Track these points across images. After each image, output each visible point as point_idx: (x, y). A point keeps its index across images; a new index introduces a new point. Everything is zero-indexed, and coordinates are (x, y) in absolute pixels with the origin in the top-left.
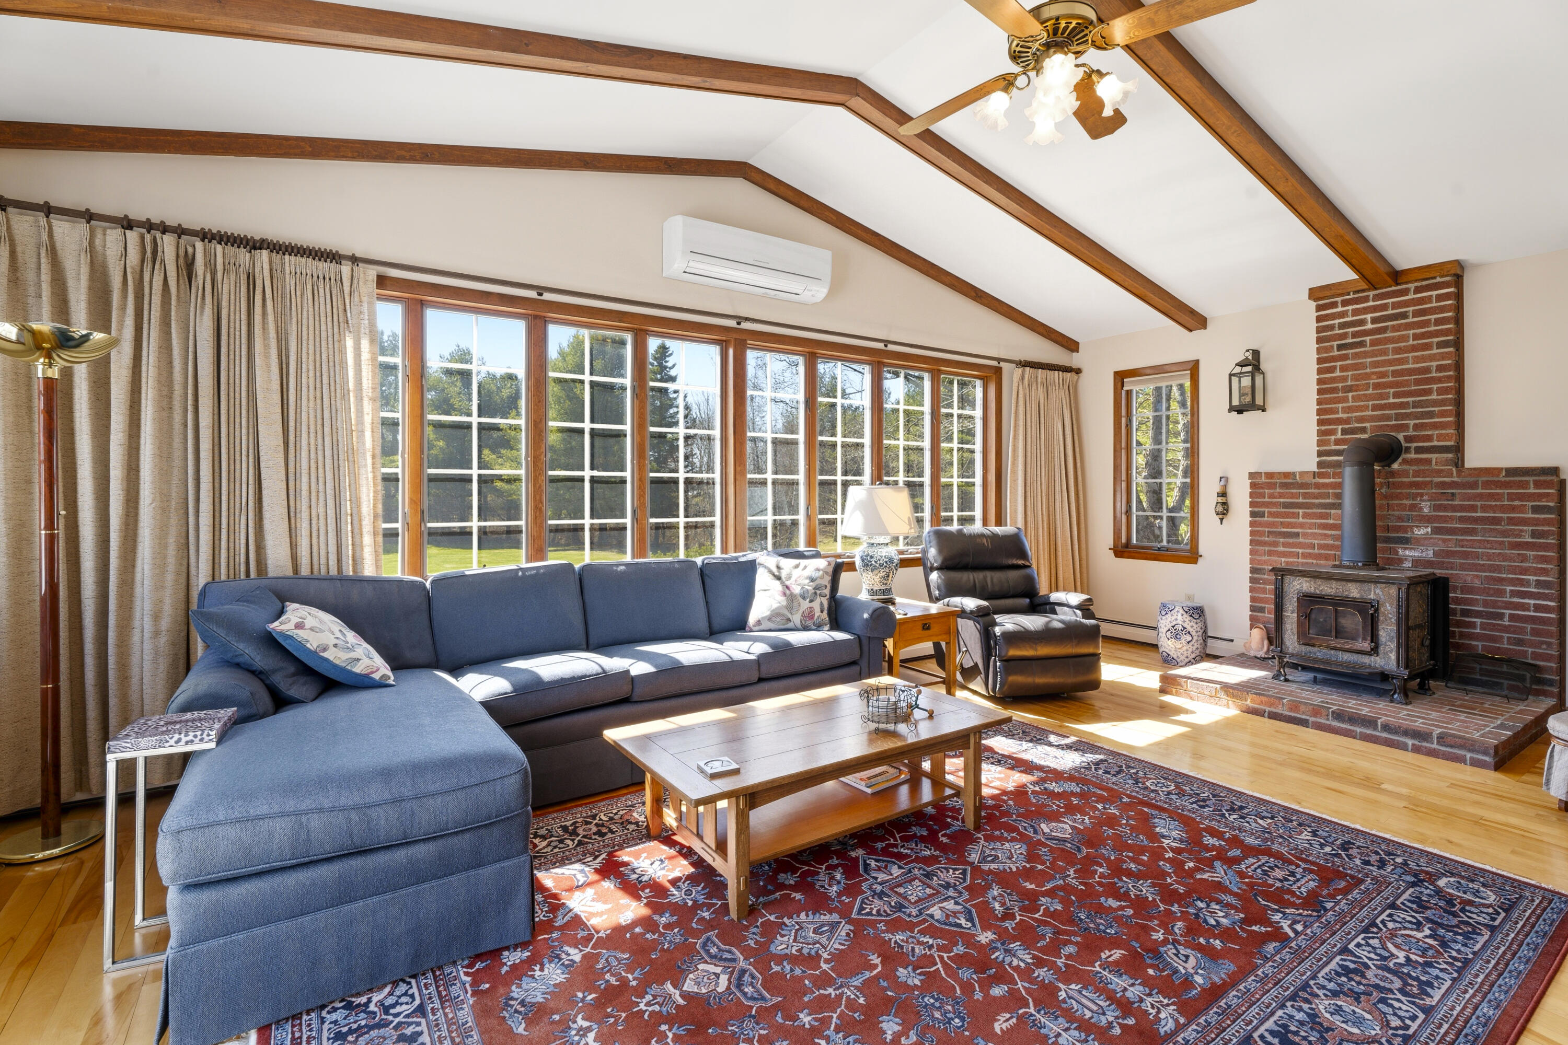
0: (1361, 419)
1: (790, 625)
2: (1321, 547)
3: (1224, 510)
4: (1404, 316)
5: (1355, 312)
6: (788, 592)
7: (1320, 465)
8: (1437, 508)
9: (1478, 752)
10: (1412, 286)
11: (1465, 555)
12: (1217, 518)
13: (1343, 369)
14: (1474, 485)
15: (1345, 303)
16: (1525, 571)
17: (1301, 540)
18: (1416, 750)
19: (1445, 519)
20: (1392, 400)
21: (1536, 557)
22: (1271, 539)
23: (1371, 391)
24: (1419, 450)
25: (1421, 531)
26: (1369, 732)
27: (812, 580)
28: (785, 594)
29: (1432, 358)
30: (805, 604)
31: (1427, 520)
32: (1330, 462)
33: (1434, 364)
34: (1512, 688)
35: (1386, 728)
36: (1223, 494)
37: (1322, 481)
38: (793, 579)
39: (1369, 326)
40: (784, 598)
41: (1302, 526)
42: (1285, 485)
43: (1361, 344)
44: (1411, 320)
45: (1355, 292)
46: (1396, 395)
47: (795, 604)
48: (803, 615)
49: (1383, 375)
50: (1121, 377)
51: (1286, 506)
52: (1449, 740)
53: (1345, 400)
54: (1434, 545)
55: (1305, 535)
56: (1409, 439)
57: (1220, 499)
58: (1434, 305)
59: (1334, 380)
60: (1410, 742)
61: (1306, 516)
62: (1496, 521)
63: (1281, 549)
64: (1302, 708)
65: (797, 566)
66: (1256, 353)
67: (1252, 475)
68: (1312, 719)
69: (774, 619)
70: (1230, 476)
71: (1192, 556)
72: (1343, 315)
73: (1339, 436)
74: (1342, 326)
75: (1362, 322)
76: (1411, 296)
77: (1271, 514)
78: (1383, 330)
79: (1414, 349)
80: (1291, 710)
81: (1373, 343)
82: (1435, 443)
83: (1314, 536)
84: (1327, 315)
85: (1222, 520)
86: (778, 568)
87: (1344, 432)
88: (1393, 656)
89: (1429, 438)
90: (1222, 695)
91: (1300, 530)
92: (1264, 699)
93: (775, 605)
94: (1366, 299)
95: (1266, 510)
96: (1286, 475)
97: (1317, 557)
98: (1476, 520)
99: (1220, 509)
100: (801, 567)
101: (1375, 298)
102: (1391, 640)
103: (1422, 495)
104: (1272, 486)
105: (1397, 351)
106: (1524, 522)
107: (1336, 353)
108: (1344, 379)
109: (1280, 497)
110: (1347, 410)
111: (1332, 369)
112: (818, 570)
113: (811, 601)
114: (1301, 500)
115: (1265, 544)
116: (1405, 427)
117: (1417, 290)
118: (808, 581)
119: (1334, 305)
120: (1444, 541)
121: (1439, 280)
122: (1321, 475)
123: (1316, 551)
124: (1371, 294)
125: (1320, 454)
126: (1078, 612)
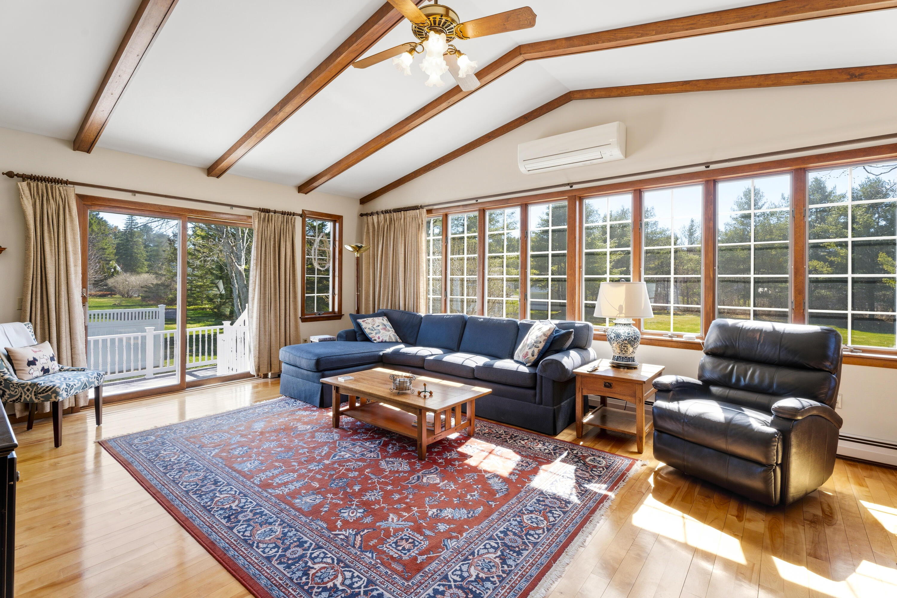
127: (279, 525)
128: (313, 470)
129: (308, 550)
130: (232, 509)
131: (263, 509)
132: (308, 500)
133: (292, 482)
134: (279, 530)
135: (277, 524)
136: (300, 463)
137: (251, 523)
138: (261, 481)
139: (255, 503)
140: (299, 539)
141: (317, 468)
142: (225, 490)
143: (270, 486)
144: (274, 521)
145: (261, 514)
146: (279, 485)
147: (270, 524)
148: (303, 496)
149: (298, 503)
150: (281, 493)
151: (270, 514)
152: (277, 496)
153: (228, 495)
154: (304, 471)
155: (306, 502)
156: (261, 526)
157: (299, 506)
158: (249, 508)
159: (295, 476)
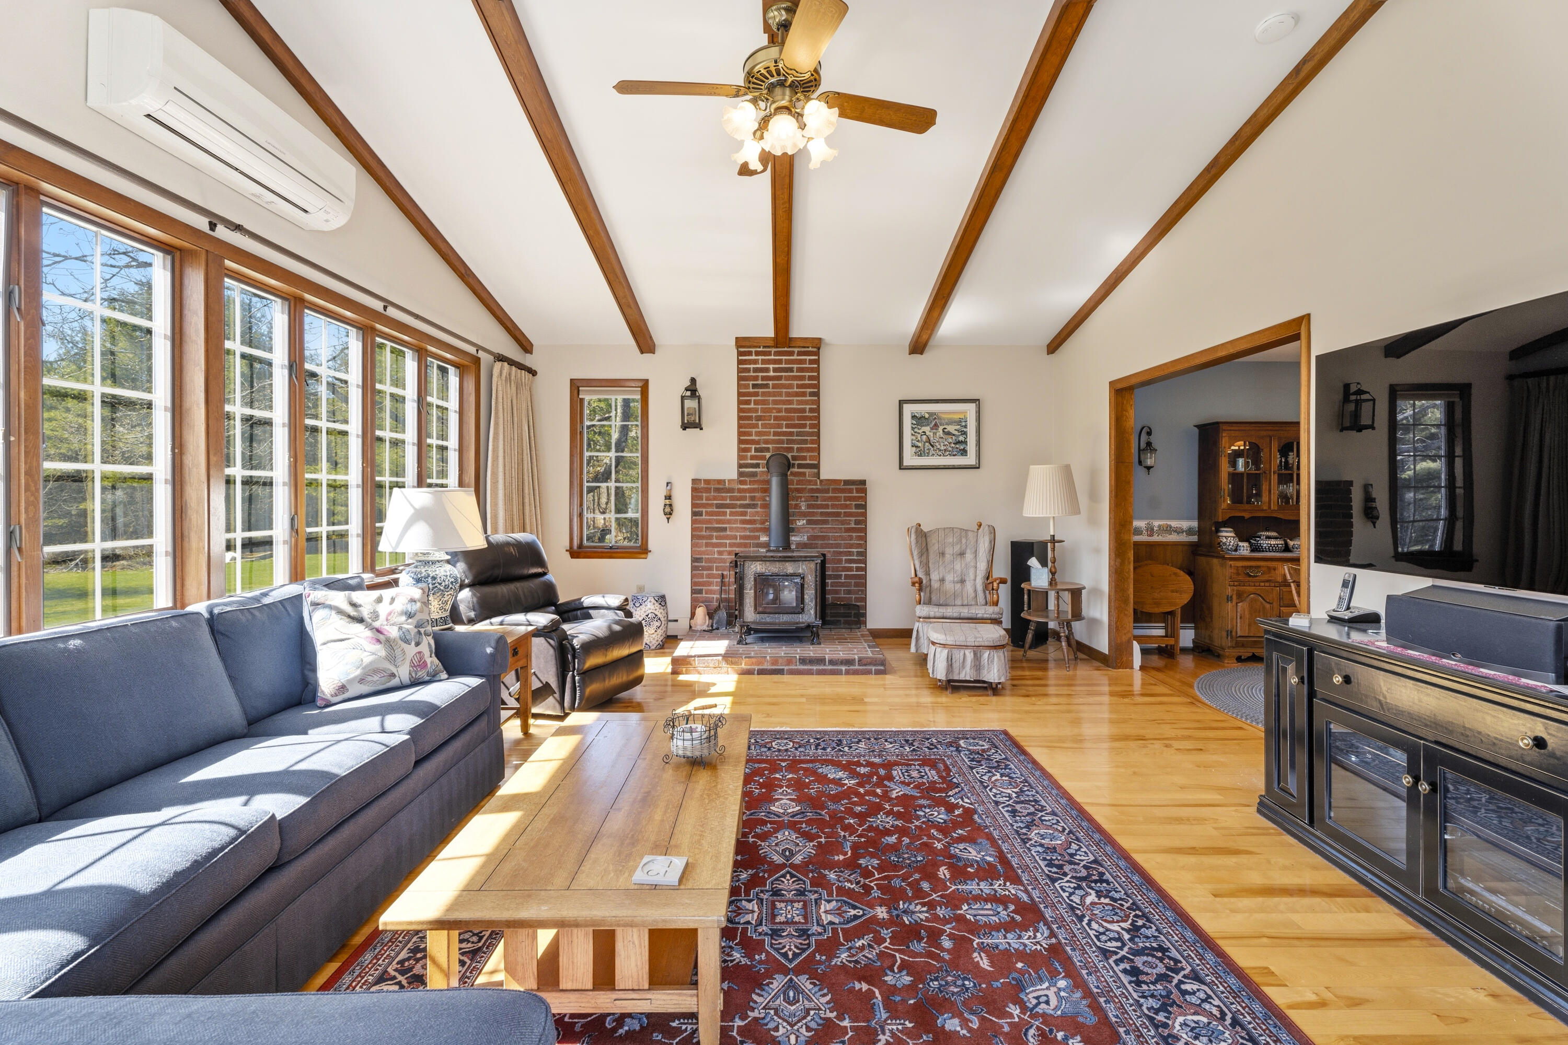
0: (766, 442)
1: (395, 682)
2: (742, 537)
3: (669, 512)
4: (791, 370)
5: (764, 362)
6: (381, 637)
7: (741, 474)
8: (809, 506)
9: (878, 665)
10: (796, 350)
11: (823, 538)
12: (664, 518)
13: (756, 403)
14: (827, 491)
15: (757, 354)
16: (851, 546)
17: (728, 533)
18: (848, 673)
19: (813, 514)
20: (784, 430)
21: (857, 537)
22: (708, 533)
23: (772, 422)
24: (800, 466)
25: (801, 523)
26: (821, 667)
27: (410, 616)
28: (379, 641)
29: (806, 402)
30: (411, 650)
31: (804, 515)
32: (748, 472)
33: (808, 407)
34: (846, 623)
35: (832, 662)
36: (669, 497)
37: (742, 487)
38: (383, 616)
39: (771, 374)
40: (378, 646)
41: (729, 522)
42: (717, 490)
43: (767, 386)
44: (795, 374)
45: (764, 347)
46: (787, 426)
47: (398, 652)
48: (412, 665)
49: (779, 411)
50: (576, 386)
51: (718, 506)
52: (864, 662)
53: (756, 426)
54: (807, 532)
55: (731, 529)
56: (794, 458)
57: (668, 502)
58: (807, 366)
59: (750, 410)
60: (844, 668)
61: (732, 514)
62: (838, 514)
63: (714, 541)
64: (780, 661)
65: (379, 600)
66: (693, 381)
67: (695, 481)
68: (786, 668)
69: (370, 678)
70: (672, 481)
71: (642, 551)
72: (755, 362)
73: (753, 453)
74: (756, 370)
75: (767, 370)
76: (795, 357)
77: (707, 514)
78: (779, 378)
79: (797, 394)
80: (773, 664)
81: (774, 386)
82: (808, 462)
83: (737, 529)
84: (746, 360)
85: (668, 519)
86: (354, 605)
87: (756, 450)
88: (812, 612)
89: (804, 458)
90: (724, 664)
91: (727, 526)
92: (754, 660)
93: (368, 659)
94: (769, 354)
95: (704, 510)
96: (720, 482)
97: (739, 545)
98: (828, 514)
99: (668, 510)
100: (387, 600)
101: (776, 354)
102: (811, 601)
103: (801, 497)
104: (708, 490)
105: (788, 394)
106: (851, 515)
107: (751, 390)
108: (756, 410)
109: (714, 499)
110: (758, 434)
111: (748, 402)
112: (413, 601)
113: (417, 644)
114: (728, 502)
115: (702, 537)
116: (791, 449)
117: (799, 354)
118: (404, 618)
119: (750, 353)
120: (813, 529)
121: (810, 349)
122: (741, 482)
123: (738, 541)
124: (773, 350)
125: (740, 466)
126: (621, 613)
127: (1031, 840)
128: (923, 905)
129: (1009, 805)
130: (1097, 892)
131: (1046, 869)
132: (974, 853)
133: (977, 898)
134: (1033, 834)
135: (1032, 842)
136: (934, 936)
137: (1067, 858)
138: (1036, 930)
139: (1056, 884)
140: (1014, 816)
141: (912, 907)
142: (1110, 940)
143: (1021, 908)
144: (1035, 846)
145: (1050, 864)
146: (1003, 901)
147: (1042, 845)
148: (977, 862)
149: (990, 855)
150: (1008, 884)
151: (1037, 858)
152: (1017, 880)
153: (1105, 924)
154: (941, 912)
155: (979, 853)
156: (1055, 848)
157: (992, 851)
158: (1068, 881)
159: (965, 907)
